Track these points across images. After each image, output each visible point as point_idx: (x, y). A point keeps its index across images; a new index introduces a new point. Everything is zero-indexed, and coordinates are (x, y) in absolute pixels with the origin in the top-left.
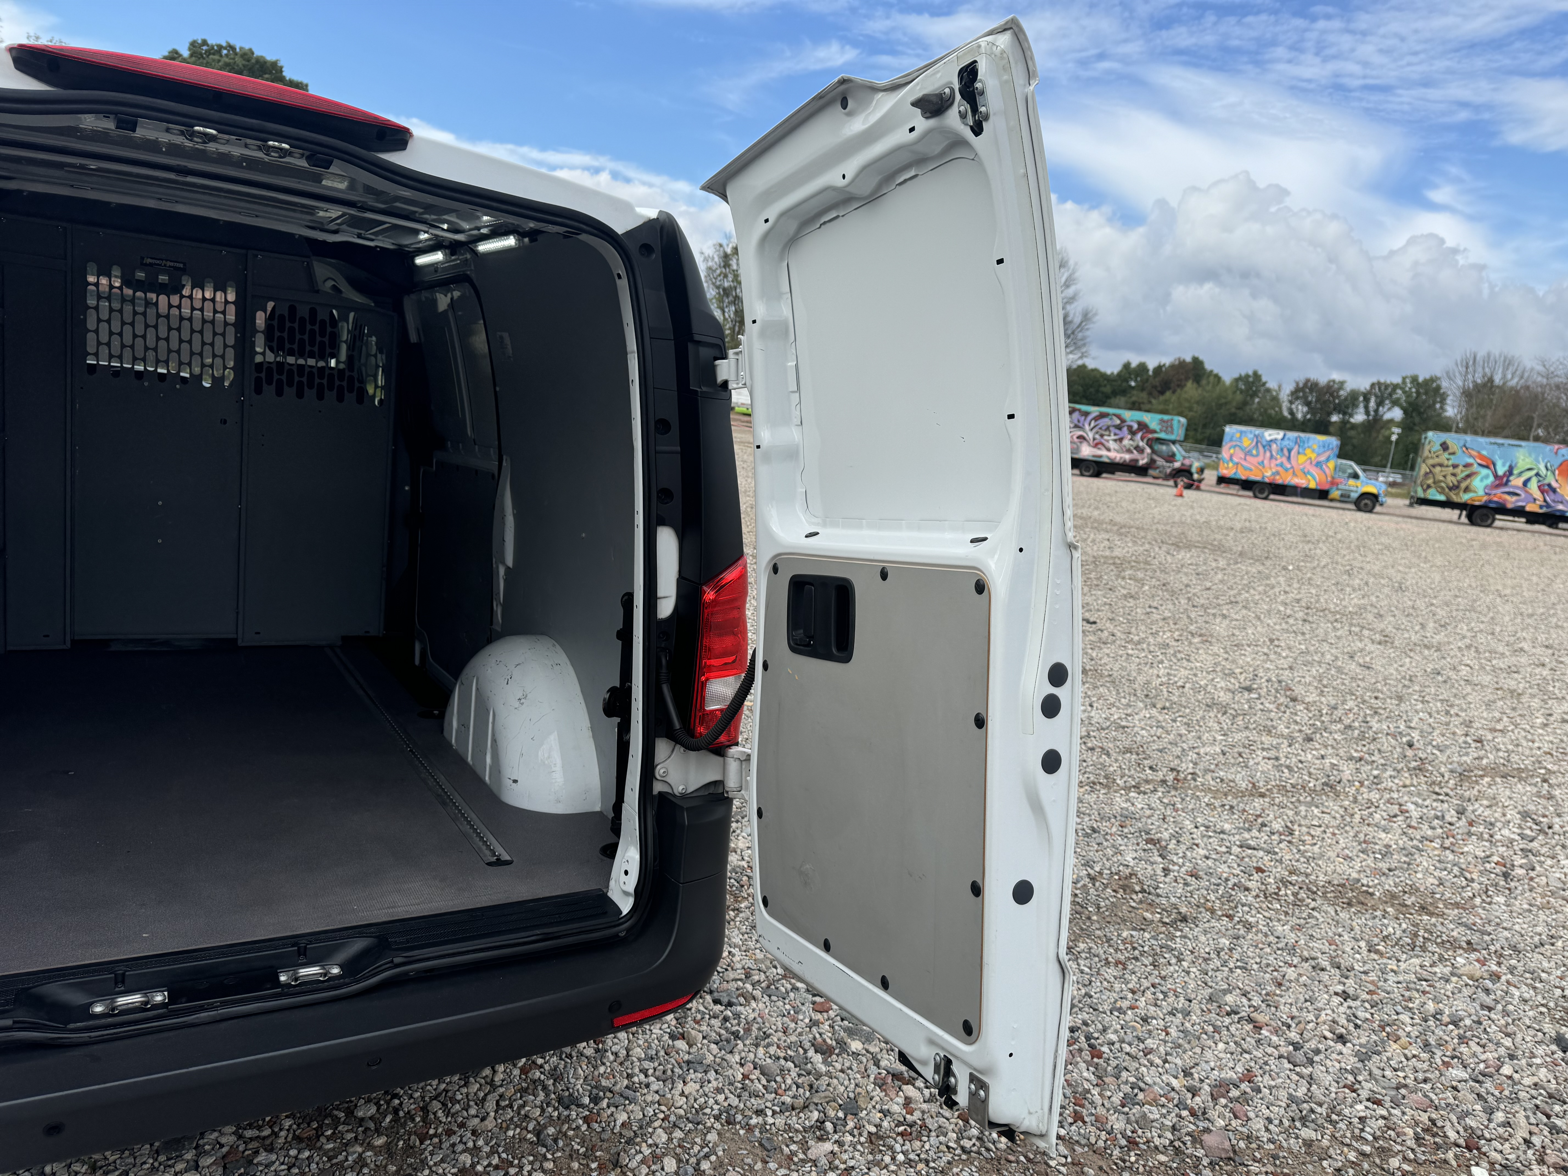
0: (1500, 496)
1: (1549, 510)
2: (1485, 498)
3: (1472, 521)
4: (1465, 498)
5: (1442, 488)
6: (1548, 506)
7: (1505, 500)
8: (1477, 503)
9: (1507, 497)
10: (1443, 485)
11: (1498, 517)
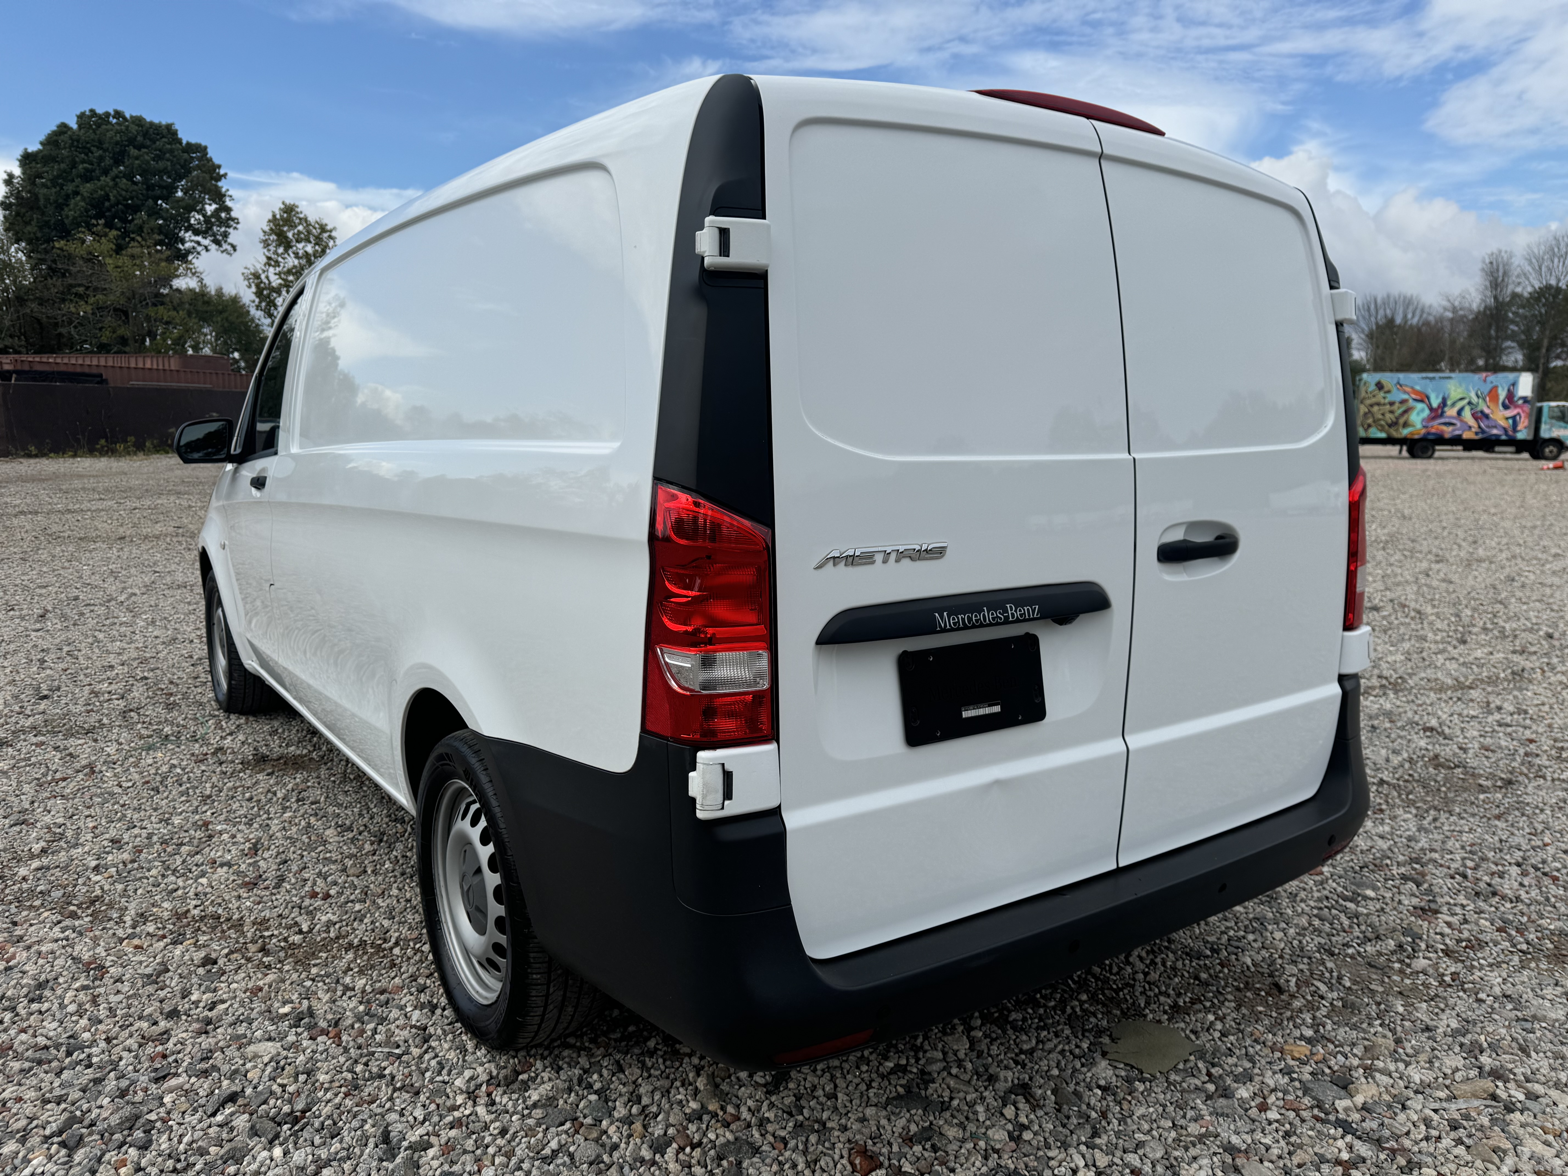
0: (1436, 427)
1: (1485, 436)
2: (1423, 431)
3: (1413, 454)
4: (1405, 432)
5: (1382, 426)
6: (1483, 432)
7: (1442, 431)
8: (1416, 437)
9: (1444, 428)
10: (1383, 423)
11: (1437, 448)
